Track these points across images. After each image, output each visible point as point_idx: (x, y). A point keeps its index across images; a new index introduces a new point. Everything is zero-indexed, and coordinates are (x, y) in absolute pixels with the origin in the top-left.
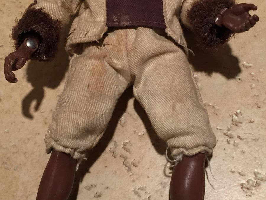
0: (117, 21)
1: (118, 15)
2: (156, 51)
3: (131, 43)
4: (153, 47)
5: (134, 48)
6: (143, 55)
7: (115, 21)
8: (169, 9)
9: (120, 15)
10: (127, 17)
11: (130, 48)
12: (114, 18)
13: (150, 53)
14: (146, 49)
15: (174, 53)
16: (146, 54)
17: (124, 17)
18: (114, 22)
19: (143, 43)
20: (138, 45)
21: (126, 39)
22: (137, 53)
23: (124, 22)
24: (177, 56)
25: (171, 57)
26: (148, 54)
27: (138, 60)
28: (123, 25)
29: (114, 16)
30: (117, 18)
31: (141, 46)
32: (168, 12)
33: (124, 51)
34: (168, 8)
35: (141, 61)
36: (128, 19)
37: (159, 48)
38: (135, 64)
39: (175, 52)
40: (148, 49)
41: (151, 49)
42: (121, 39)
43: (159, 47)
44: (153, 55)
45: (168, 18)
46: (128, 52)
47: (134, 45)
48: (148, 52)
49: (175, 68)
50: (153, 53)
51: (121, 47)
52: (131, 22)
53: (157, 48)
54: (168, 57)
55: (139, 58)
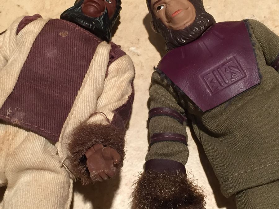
0: (9, 116)
1: (15, 109)
2: (35, 165)
3: (15, 147)
4: (34, 160)
5: (14, 154)
6: (21, 164)
7: (7, 114)
8: (73, 122)
9: (18, 110)
10: (23, 115)
11: (11, 151)
12: (8, 111)
13: (28, 164)
14: (26, 159)
15: (56, 174)
16: (24, 164)
17: (20, 113)
18: (5, 115)
19: (26, 151)
20: (20, 152)
21: (13, 139)
22: (16, 160)
23: (16, 119)
24: (57, 179)
25: (51, 176)
26: (26, 165)
27: (14, 168)
28: (14, 121)
29: (9, 109)
30: (11, 111)
31: (22, 154)
32: (69, 125)
33: (5, 152)
34: (72, 120)
35: (17, 169)
36: (22, 118)
37: (40, 164)
38: (10, 170)
39: (58, 173)
40: (28, 160)
41: (31, 161)
42: (8, 138)
43: (40, 162)
44: (31, 167)
45: (67, 131)
46: (7, 154)
47: (15, 150)
48: (26, 162)
49: (47, 192)
50: (31, 166)
51: (3, 145)
52: (22, 122)
53: (38, 163)
54: (48, 175)
55: (16, 165)
